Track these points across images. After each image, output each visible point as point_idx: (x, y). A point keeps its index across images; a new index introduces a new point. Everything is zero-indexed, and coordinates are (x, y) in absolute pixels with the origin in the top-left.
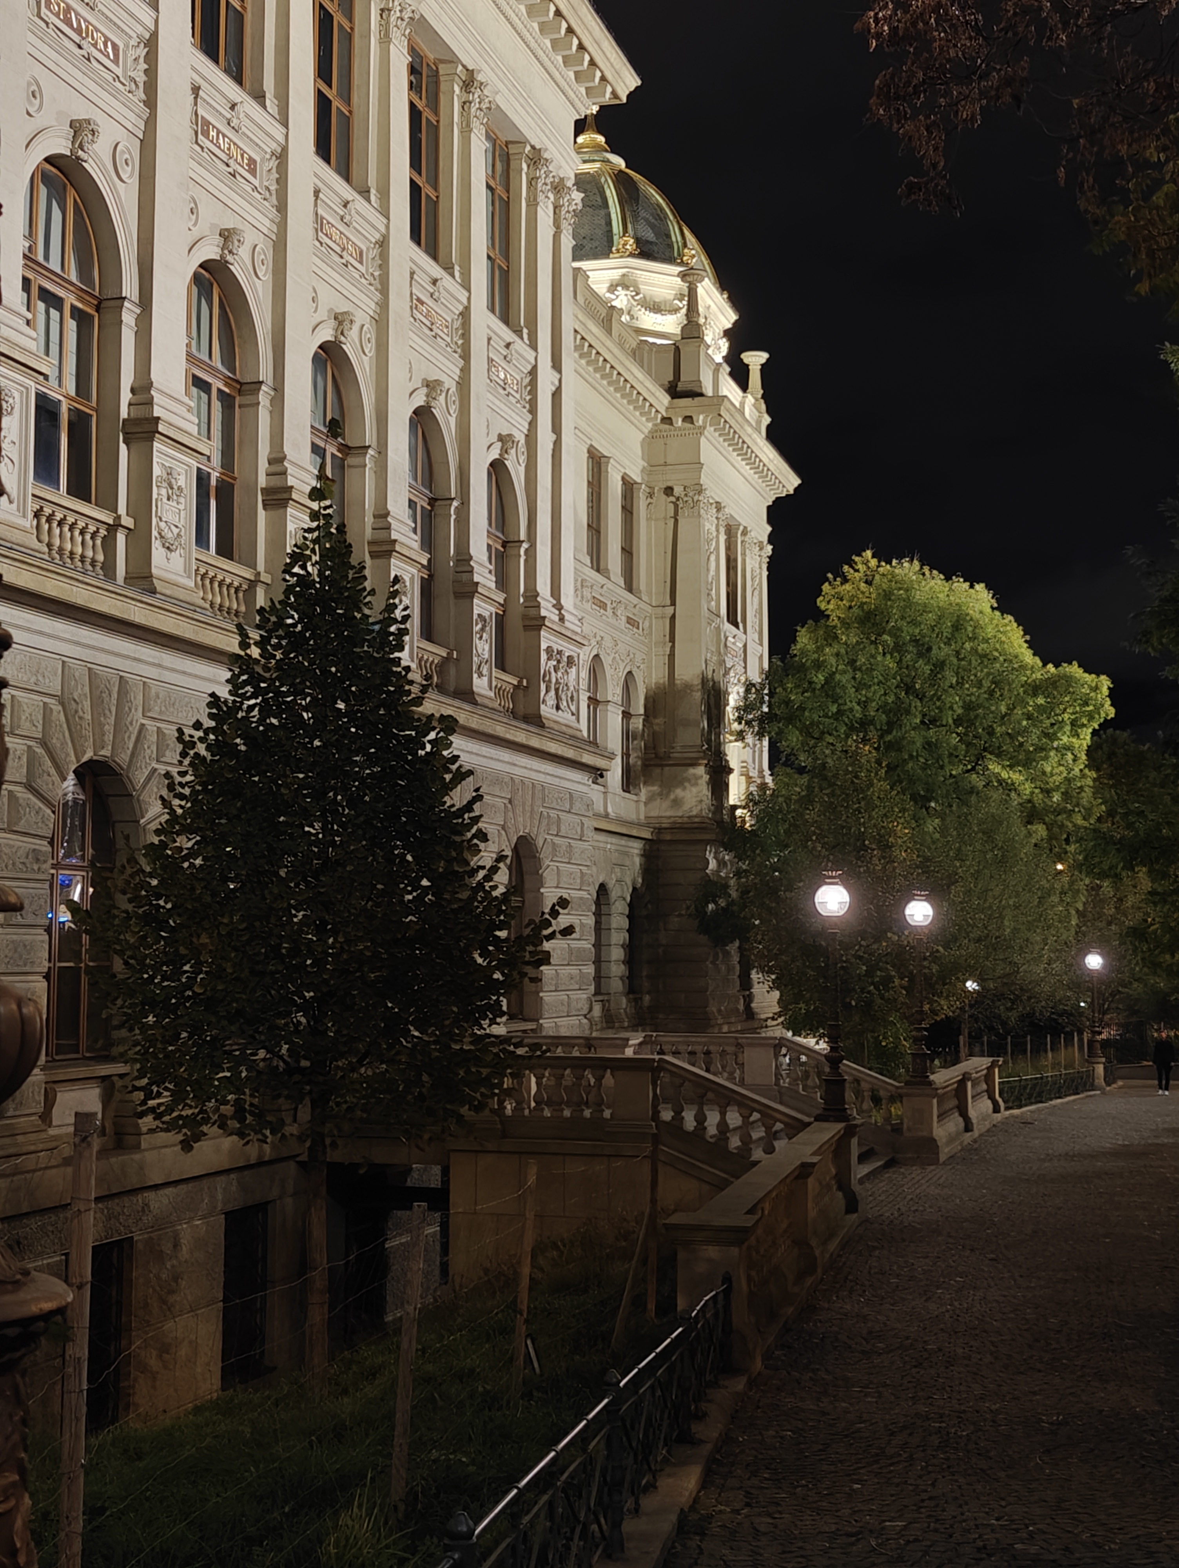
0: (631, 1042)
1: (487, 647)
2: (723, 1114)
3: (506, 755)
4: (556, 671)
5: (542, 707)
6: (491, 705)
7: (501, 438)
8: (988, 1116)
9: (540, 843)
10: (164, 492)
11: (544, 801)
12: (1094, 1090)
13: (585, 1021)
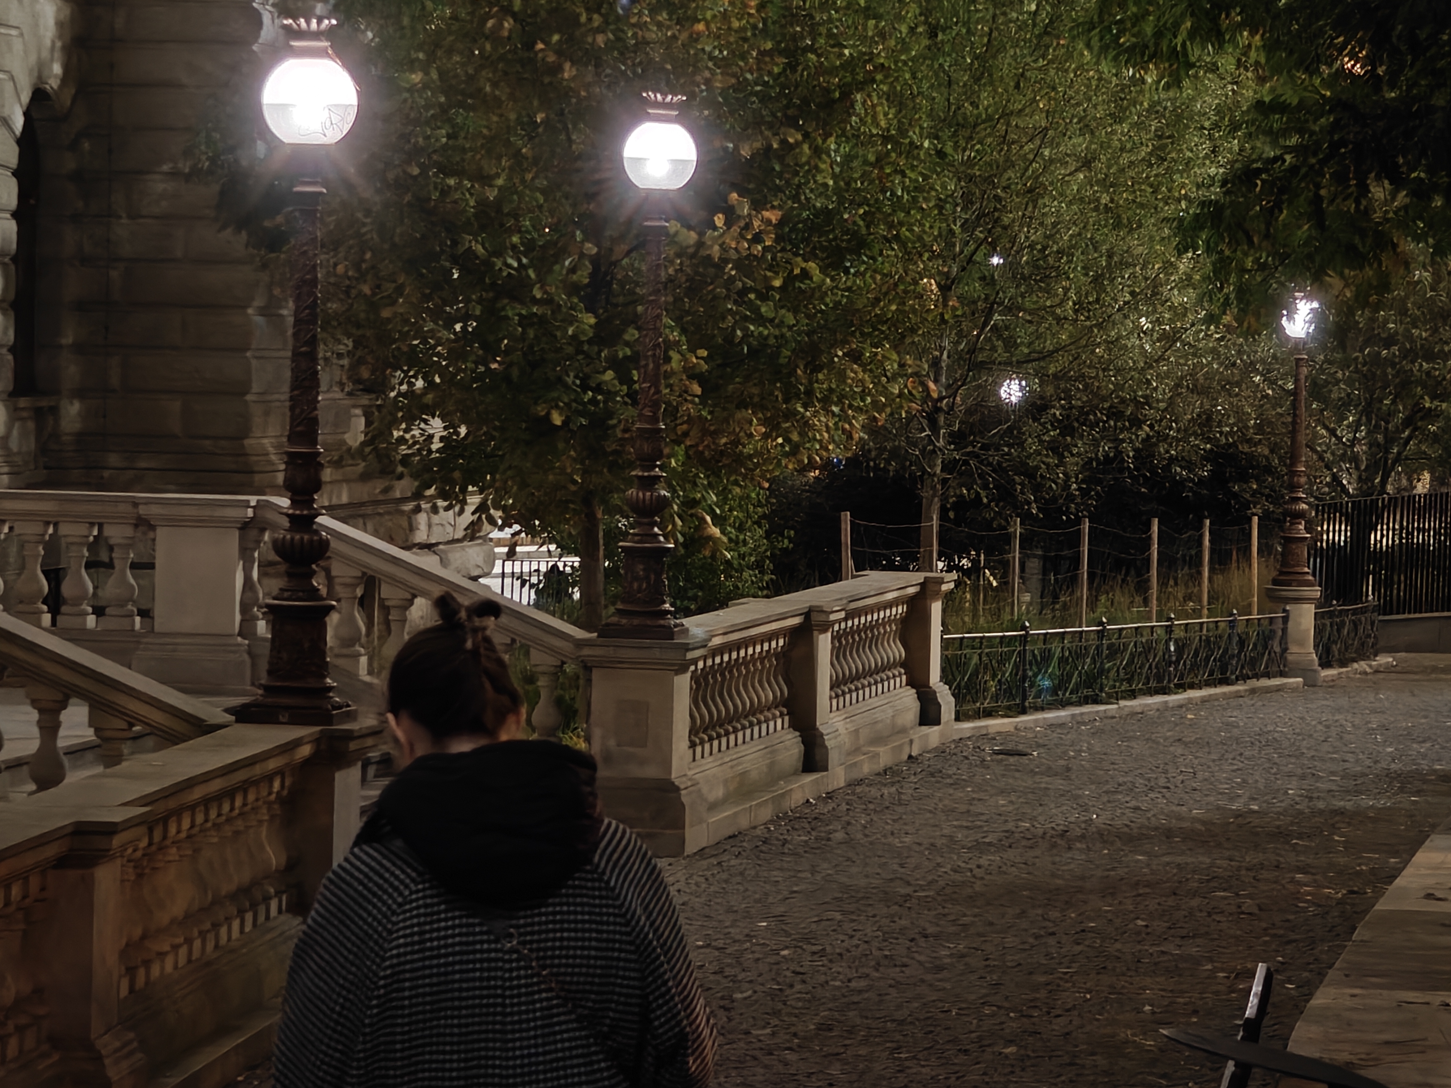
8: (895, 731)
12: (1282, 674)
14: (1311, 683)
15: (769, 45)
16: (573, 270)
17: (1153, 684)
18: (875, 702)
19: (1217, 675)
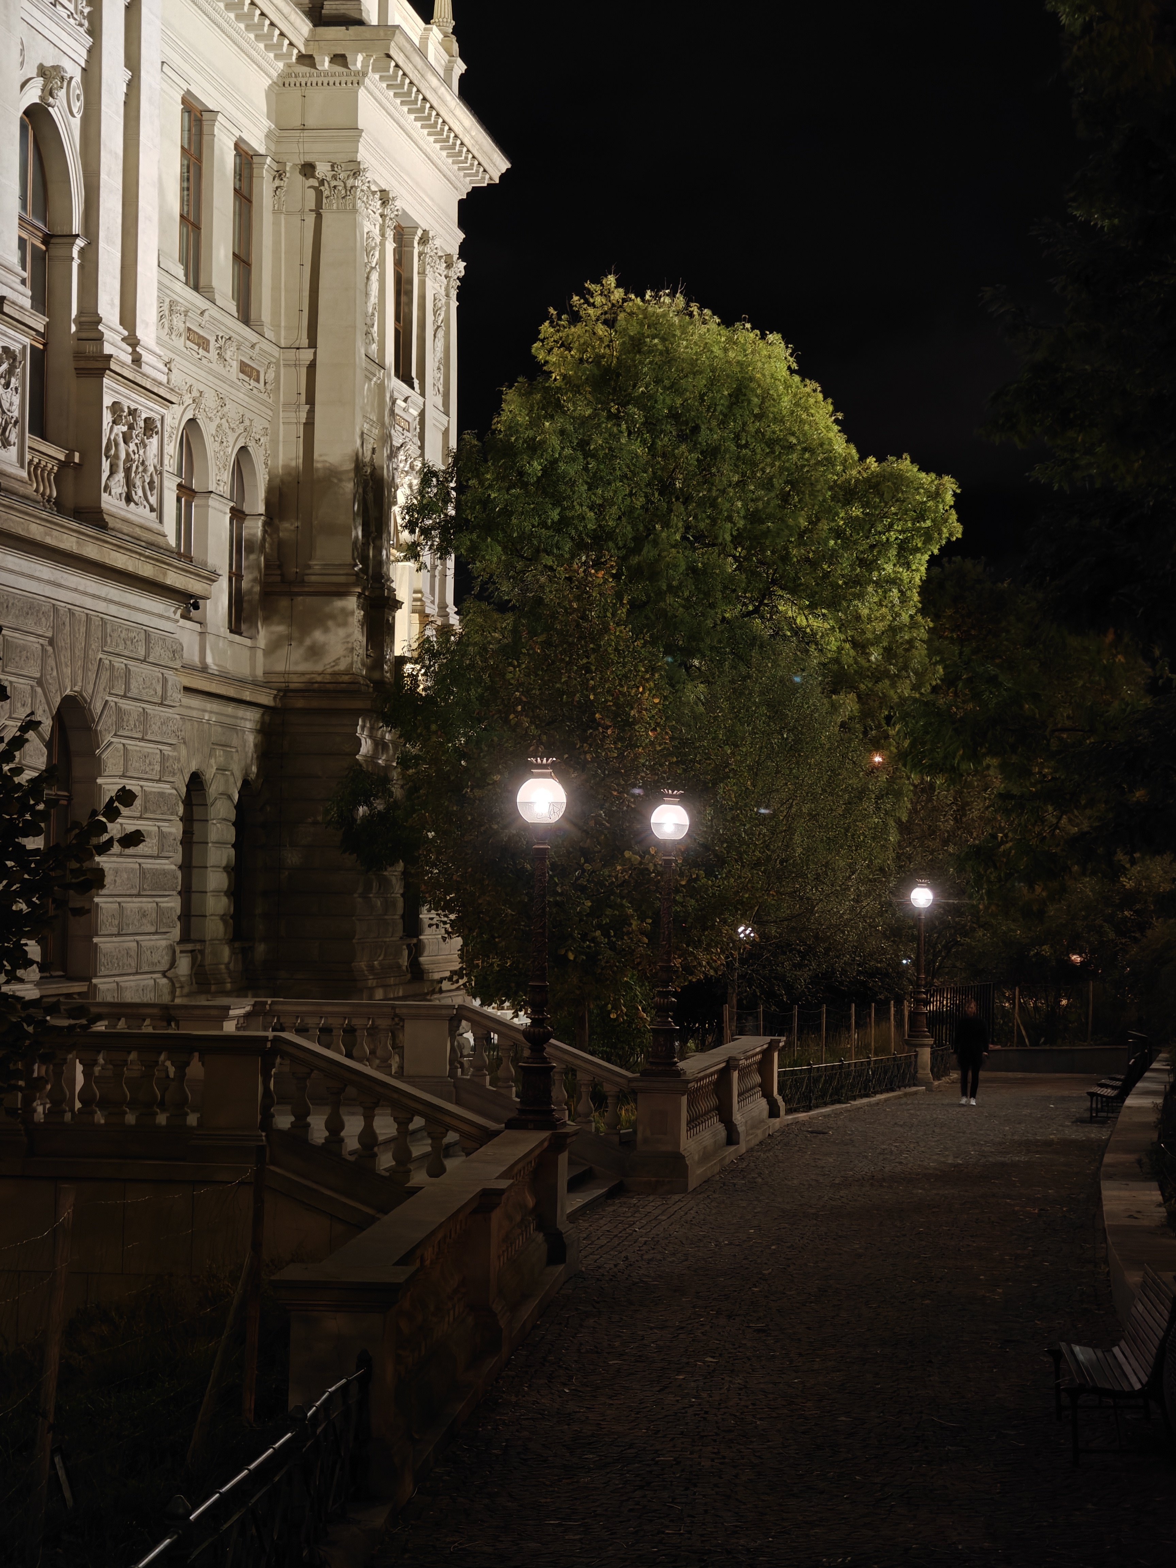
0: (232, 1012)
1: (16, 400)
2: (369, 1119)
3: (45, 570)
4: (125, 442)
5: (105, 496)
6: (22, 490)
7: (42, 71)
8: (763, 1121)
9: (98, 706)
11: (104, 643)
12: (915, 1085)
13: (164, 981)
14: (930, 1089)
15: (675, 759)
16: (578, 878)
17: (863, 1092)
18: (751, 1106)
19: (889, 1086)
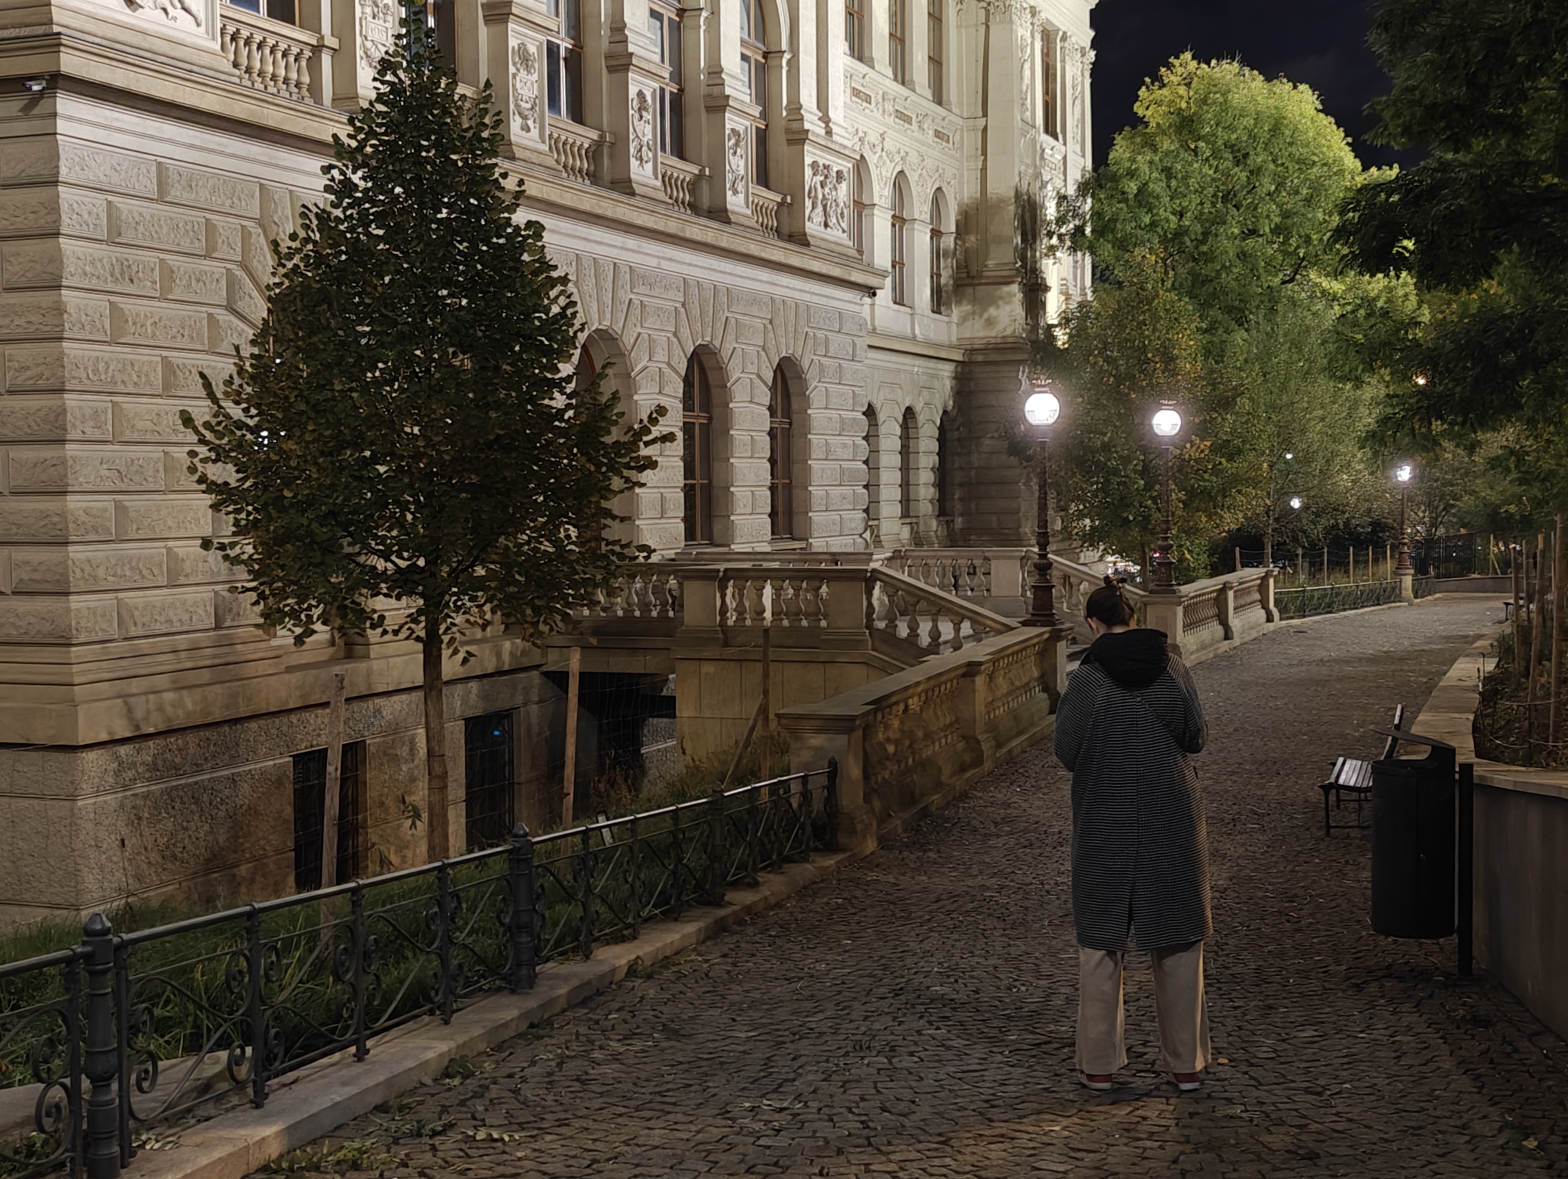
1: (742, 163)
2: (935, 622)
3: (764, 274)
4: (822, 187)
5: (808, 224)
6: (746, 222)
8: (1257, 625)
9: (805, 364)
10: (368, 10)
11: (809, 321)
12: (1400, 601)
13: (861, 540)
14: (1411, 604)
18: (1249, 615)
19: (1376, 602)
